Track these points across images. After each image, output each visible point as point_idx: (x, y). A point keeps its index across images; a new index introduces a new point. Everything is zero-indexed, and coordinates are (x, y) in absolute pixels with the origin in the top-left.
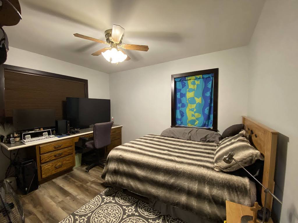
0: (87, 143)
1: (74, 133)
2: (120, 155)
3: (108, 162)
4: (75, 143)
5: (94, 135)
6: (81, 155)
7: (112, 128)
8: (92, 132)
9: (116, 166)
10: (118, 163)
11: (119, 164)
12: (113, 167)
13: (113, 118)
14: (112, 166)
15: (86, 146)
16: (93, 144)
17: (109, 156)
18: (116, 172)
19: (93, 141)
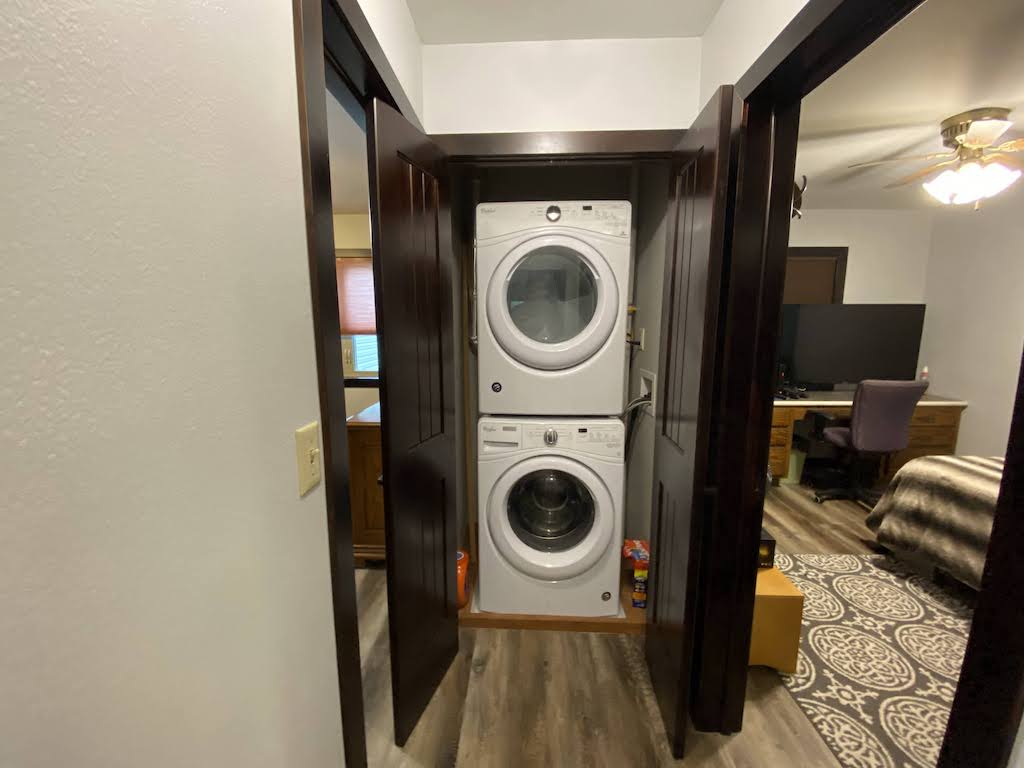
0: (827, 431)
1: (793, 397)
2: (943, 478)
3: (896, 486)
4: (796, 422)
5: (853, 412)
6: (803, 456)
7: (920, 403)
8: (850, 403)
9: (923, 503)
10: (932, 494)
11: (936, 497)
12: (912, 502)
13: (926, 370)
14: (908, 499)
15: (824, 435)
16: (849, 439)
17: (903, 472)
18: (917, 518)
19: (847, 430)
